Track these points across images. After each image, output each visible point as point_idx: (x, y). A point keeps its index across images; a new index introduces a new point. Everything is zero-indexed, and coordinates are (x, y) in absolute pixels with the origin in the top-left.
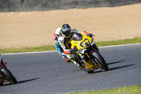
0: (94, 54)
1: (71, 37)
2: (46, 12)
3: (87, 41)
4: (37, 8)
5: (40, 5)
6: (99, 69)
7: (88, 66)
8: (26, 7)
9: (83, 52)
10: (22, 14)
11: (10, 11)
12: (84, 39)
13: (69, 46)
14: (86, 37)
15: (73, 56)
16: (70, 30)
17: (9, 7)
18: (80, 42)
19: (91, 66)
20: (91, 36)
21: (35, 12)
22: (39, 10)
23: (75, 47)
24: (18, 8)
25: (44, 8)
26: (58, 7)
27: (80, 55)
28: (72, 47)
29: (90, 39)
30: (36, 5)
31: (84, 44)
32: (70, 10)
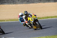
0: (37, 23)
1: (28, 16)
2: (28, 4)
3: (34, 18)
4: (25, 3)
5: (26, 1)
6: (39, 29)
7: (34, 27)
8: (20, 2)
9: (32, 22)
10: (19, 5)
11: (14, 4)
12: (33, 17)
13: (27, 20)
14: (34, 16)
15: (29, 23)
16: (27, 13)
17: (13, 2)
18: (31, 18)
19: (35, 27)
20: (35, 16)
21: (24, 4)
22: (25, 4)
23: (29, 20)
24: (17, 3)
25: (28, 3)
26: (33, 2)
27: (31, 23)
28: (28, 20)
29: (35, 17)
30: (24, 2)
31: (33, 19)
32: (38, 4)
